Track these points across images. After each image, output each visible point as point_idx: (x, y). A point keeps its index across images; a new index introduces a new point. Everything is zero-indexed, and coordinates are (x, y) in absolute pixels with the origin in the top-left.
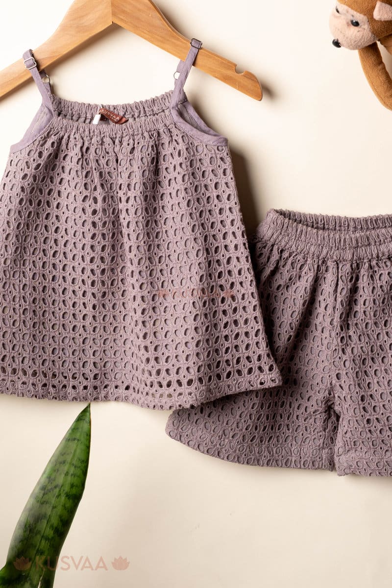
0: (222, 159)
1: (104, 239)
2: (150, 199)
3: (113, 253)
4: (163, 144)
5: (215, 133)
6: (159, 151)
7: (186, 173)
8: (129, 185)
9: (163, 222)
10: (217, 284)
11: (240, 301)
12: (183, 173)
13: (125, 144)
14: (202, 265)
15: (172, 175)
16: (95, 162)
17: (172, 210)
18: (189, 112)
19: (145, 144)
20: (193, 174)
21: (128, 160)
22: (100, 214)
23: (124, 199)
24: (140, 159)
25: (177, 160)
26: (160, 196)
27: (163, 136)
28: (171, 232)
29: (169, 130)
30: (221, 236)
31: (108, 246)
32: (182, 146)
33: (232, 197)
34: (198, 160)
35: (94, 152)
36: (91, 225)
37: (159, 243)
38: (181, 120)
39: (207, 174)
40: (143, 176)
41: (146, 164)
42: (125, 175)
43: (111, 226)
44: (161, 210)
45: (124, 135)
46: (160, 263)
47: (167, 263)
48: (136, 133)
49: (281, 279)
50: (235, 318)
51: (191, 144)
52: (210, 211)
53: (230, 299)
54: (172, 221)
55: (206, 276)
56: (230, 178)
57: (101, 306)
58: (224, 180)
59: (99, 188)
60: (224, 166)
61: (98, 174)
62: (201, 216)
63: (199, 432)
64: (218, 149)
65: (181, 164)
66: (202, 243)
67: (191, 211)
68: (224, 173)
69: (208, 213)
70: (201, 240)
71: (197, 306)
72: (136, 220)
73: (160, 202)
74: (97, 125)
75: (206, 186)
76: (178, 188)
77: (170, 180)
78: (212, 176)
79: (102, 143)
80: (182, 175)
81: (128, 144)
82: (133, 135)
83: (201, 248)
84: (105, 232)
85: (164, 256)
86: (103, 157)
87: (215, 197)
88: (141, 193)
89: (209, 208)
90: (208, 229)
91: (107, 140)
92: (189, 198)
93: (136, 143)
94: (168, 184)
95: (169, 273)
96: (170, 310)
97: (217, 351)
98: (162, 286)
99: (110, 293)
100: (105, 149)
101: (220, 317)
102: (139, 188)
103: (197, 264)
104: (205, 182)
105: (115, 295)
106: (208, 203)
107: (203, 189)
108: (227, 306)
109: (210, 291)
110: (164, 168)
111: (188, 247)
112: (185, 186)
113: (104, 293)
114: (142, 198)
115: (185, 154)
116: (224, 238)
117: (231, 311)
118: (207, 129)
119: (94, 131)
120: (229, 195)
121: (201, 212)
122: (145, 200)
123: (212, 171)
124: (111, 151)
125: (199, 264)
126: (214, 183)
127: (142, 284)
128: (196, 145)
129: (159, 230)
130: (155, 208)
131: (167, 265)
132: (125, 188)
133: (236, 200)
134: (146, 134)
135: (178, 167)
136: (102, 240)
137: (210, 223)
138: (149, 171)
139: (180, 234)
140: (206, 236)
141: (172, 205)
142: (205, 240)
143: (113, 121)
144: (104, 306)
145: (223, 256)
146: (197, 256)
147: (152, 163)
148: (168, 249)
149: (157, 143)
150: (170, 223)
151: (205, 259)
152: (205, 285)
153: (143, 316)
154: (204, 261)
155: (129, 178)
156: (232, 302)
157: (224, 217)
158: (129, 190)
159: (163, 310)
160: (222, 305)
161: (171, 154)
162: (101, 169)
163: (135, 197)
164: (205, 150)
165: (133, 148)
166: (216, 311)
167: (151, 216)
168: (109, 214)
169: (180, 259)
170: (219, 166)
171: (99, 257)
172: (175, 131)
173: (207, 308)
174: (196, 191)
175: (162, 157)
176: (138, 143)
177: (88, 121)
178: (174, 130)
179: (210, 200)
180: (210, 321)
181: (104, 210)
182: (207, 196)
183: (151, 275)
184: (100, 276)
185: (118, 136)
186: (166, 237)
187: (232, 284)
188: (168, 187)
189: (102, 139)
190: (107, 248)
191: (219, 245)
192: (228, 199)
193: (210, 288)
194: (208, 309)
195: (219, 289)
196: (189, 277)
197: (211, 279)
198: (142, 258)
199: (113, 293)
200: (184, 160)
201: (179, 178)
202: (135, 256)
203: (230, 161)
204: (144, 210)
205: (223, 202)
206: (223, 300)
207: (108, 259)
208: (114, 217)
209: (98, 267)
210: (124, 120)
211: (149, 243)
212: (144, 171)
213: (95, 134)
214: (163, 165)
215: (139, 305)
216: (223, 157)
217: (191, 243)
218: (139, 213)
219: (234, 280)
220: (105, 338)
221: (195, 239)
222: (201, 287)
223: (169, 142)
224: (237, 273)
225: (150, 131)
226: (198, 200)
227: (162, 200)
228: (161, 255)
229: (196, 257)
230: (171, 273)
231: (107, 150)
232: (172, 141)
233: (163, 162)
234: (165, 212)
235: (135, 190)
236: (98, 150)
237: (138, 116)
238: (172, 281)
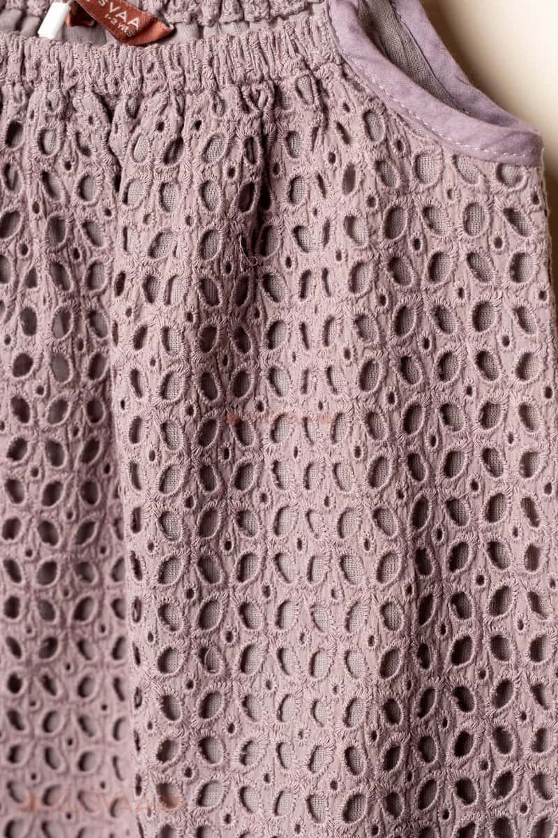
0: (511, 215)
1: (56, 460)
2: (224, 342)
3: (88, 512)
4: (291, 135)
5: (496, 110)
6: (275, 159)
7: (364, 257)
8: (149, 282)
9: (266, 428)
10: (445, 684)
11: (527, 751)
12: (355, 257)
13: (148, 121)
14: (396, 613)
15: (317, 257)
16: (37, 179)
17: (304, 388)
18: (405, 19)
19: (222, 129)
20: (394, 262)
21: (156, 187)
22: (43, 374)
23: (127, 332)
24: (196, 187)
25: (338, 204)
26: (264, 330)
27: (294, 104)
28: (293, 472)
29: (318, 82)
30: (481, 506)
31: (70, 485)
32: (360, 153)
33: (536, 367)
34: (419, 210)
35: (34, 143)
36: (10, 410)
37: (246, 505)
38: (367, 48)
39: (447, 265)
40: (202, 253)
41: (218, 209)
42: (141, 241)
43: (82, 417)
44: (265, 382)
45: (148, 89)
46: (241, 578)
47: (267, 581)
48: (190, 86)
50: (500, 813)
51: (399, 145)
52: (445, 409)
53: (490, 741)
54: (299, 429)
55: (408, 655)
56: (535, 293)
57: (38, 685)
58: (513, 299)
59: (44, 274)
60: (516, 244)
61: (44, 225)
62: (408, 426)
64: (500, 176)
65: (350, 221)
66: (403, 531)
67: (371, 405)
68: (516, 270)
69: (437, 415)
70: (399, 519)
71: (362, 762)
72: (164, 416)
73: (264, 352)
74: (52, 43)
75: (439, 313)
76: (333, 312)
77: (306, 275)
78: (465, 276)
79: (67, 113)
80: (351, 265)
81: (160, 127)
82: (180, 92)
83: (396, 548)
84: (58, 436)
85: (259, 553)
86: (68, 166)
87: (471, 359)
88: (189, 317)
89: (444, 398)
90: (432, 476)
91: (86, 104)
92: (369, 354)
93: (189, 123)
94: (296, 289)
95: (272, 619)
96: (264, 758)
98: (243, 667)
99: (72, 645)
100: (78, 134)
101: (446, 804)
102: (185, 297)
103: (376, 608)
104: (438, 298)
105: (87, 648)
106: (443, 376)
107: (429, 322)
108: (475, 765)
109: (415, 708)
110: (290, 227)
111: (348, 537)
112: (359, 308)
113: (51, 644)
114: (190, 335)
115: (369, 182)
116: (491, 515)
117: (489, 787)
118: (465, 89)
119: (38, 66)
120: (526, 358)
121: (412, 411)
122: (205, 345)
123: (470, 257)
124: (96, 143)
125: (384, 609)
126: (474, 303)
127: (168, 652)
128: (415, 151)
129: (248, 457)
130: (243, 375)
131: (266, 592)
132: (134, 288)
134: (229, 93)
135: (338, 231)
136: (48, 465)
137: (443, 456)
138: (228, 234)
139: (323, 484)
140: (421, 506)
141: (306, 372)
142: (417, 520)
144: (48, 684)
145: (480, 580)
146: (380, 577)
147: (243, 205)
148: (277, 531)
149: (269, 128)
150: (291, 434)
151: (409, 590)
152: (401, 686)
153: (162, 765)
154: (404, 598)
155: (152, 253)
156: (496, 751)
157: (496, 438)
158: (151, 299)
159: (236, 752)
160: (458, 761)
161: (320, 178)
162: (58, 207)
163: (166, 331)
164: (450, 173)
165: (178, 143)
166: (431, 783)
167: (221, 405)
168: (78, 376)
169: (318, 574)
170: (498, 243)
171: (35, 523)
172: (338, 91)
173: (397, 775)
174: (399, 328)
175: (285, 184)
176: (198, 125)
177: (29, 24)
178: (335, 86)
179: (450, 365)
180: (407, 821)
181: (57, 358)
182: (440, 352)
183: (203, 622)
184: (35, 584)
185: (126, 90)
186: (273, 487)
187: (504, 689)
188: (296, 298)
189: (67, 99)
190: (63, 494)
191: (469, 539)
192: (522, 372)
193: (419, 697)
194: (403, 778)
195: (453, 701)
196: (342, 648)
197: (425, 665)
198: (173, 558)
199: (81, 645)
200: (365, 208)
201: (340, 278)
202: (151, 547)
203: (543, 225)
204: (195, 383)
205: (498, 380)
206: (462, 745)
207: (67, 533)
208: (96, 387)
209: (29, 553)
210: (159, 29)
211: (206, 507)
212: (207, 235)
213: (44, 74)
214: (285, 216)
215: (150, 726)
216: (518, 209)
217: (361, 527)
218: (177, 391)
219: (512, 675)
221: (377, 514)
222: (385, 693)
223: (315, 131)
224: (526, 650)
225: (246, 81)
226: (404, 363)
227: (271, 346)
228: (250, 549)
229: (374, 581)
230: (279, 623)
231: (83, 140)
232: (326, 127)
233: (285, 204)
234: (279, 393)
235: (168, 302)
236: (49, 136)
237: (214, 21)
238: (281, 653)
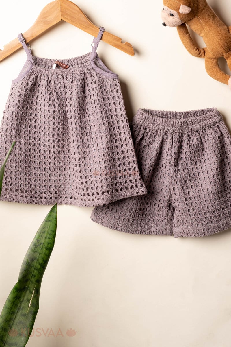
0: (116, 85)
1: (59, 125)
2: (81, 105)
3: (64, 132)
4: (87, 78)
5: (112, 72)
6: (85, 81)
7: (99, 92)
8: (71, 98)
9: (88, 116)
10: (115, 146)
11: (126, 153)
12: (97, 92)
13: (68, 78)
14: (107, 136)
15: (92, 93)
16: (54, 87)
17: (92, 110)
18: (99, 62)
19: (78, 78)
20: (102, 92)
21: (70, 86)
22: (57, 113)
23: (69, 105)
24: (76, 85)
25: (94, 86)
26: (86, 103)
27: (87, 74)
28: (92, 121)
29: (90, 71)
30: (116, 122)
31: (61, 128)
32: (96, 79)
33: (121, 103)
34: (104, 85)
35: (53, 83)
36: (53, 118)
37: (86, 126)
38: (96, 66)
39: (108, 92)
40: (78, 94)
41: (79, 88)
42: (69, 93)
43: (62, 118)
44: (87, 110)
45: (68, 74)
46: (87, 136)
47: (90, 136)
48: (74, 73)
49: (145, 142)
50: (124, 162)
51: (101, 78)
52: (110, 110)
53: (121, 152)
54: (92, 115)
55: (110, 142)
56: (120, 94)
57: (58, 158)
58: (117, 95)
59: (56, 100)
60: (117, 88)
61: (56, 93)
62: (106, 112)
63: (107, 217)
64: (114, 80)
65: (96, 88)
66: (107, 126)
67: (101, 110)
68: (117, 91)
69: (109, 111)
70: (106, 124)
71: (105, 156)
72: (75, 115)
73: (86, 106)
74: (55, 69)
75: (108, 98)
76: (95, 99)
77: (91, 95)
78: (111, 93)
79: (58, 78)
80: (97, 93)
81: (70, 79)
82: (72, 74)
83: (107, 128)
84: (59, 121)
85: (89, 132)
86: (58, 85)
87: (113, 103)
88: (77, 102)
89: (110, 109)
90: (110, 119)
91: (60, 77)
92: (100, 104)
93: (74, 78)
94: (90, 97)
95: (91, 140)
96: (92, 159)
97: (115, 177)
98: (88, 147)
99: (62, 152)
100: (59, 81)
101: (117, 161)
102: (76, 99)
103: (105, 136)
104: (108, 96)
105: (64, 152)
106: (110, 106)
107: (107, 99)
108: (120, 156)
109: (111, 149)
110: (88, 90)
111: (100, 127)
112: (98, 98)
113: (59, 152)
114: (77, 104)
115: (98, 83)
116: (118, 123)
117: (122, 158)
118: (108, 70)
119: (53, 72)
120: (120, 102)
121: (106, 111)
122: (79, 105)
123: (111, 90)
124: (62, 82)
125: (106, 136)
126: (112, 96)
127: (79, 146)
128: (103, 78)
129: (86, 120)
130: (84, 109)
131: (90, 137)
132: (69, 100)
133: (123, 104)
134: (79, 73)
135: (95, 89)
136: (58, 125)
137: (111, 116)
138: (81, 91)
139: (96, 121)
140: (109, 122)
141: (92, 108)
142: (109, 124)
143: (63, 68)
144: (59, 157)
145: (117, 132)
146: (105, 132)
147: (82, 87)
148: (90, 129)
149: (84, 77)
150: (91, 116)
151: (109, 133)
152: (109, 146)
153: (79, 162)
154: (108, 134)
155: (71, 95)
156: (122, 154)
157: (117, 113)
158: (71, 101)
159: (89, 159)
160: (117, 155)
161: (91, 83)
162: (57, 91)
163: (74, 104)
164: (108, 80)
165: (73, 80)
166: (114, 158)
167: (82, 113)
168: (61, 113)
169: (97, 133)
170: (115, 88)
171: (57, 134)
172: (93, 72)
173: (110, 157)
174: (104, 100)
175: (87, 84)
176: (75, 78)
177: (50, 67)
178: (92, 71)
179: (110, 105)
180: (112, 163)
181: (59, 111)
182: (109, 103)
183: (82, 142)
184: (57, 143)
185: (65, 74)
186: (89, 123)
187: (122, 145)
188: (90, 99)
189: (57, 76)
190: (60, 129)
191: (115, 126)
192: (119, 104)
193: (112, 147)
194: (111, 158)
195: (116, 148)
196: (101, 142)
197: (112, 143)
198: (78, 134)
199: (63, 151)
200: (98, 86)
201: (95, 94)
202: (75, 132)
203: (120, 86)
204: (79, 111)
205: (117, 106)
206: (118, 153)
207: (61, 135)
208: (64, 114)
209: (56, 138)
210: (68, 66)
211: (81, 126)
212: (78, 92)
213: (54, 73)
214: (87, 88)
215: (77, 156)
216: (117, 84)
217: (102, 126)
218: (76, 111)
219: (123, 143)
220: (60, 173)
221: (104, 124)
222: (107, 147)
223: (90, 77)
224: (124, 140)
225: (81, 72)
226: (105, 105)
227: (87, 105)
228: (87, 132)
229: (104, 133)
230: (92, 141)
231: (60, 82)
232: (91, 76)
233: (87, 87)
234: (89, 111)
235: (74, 100)
236: (55, 81)
237: (75, 65)
238: (93, 144)
